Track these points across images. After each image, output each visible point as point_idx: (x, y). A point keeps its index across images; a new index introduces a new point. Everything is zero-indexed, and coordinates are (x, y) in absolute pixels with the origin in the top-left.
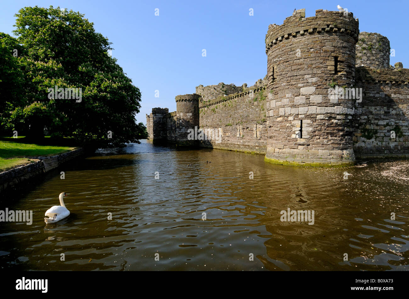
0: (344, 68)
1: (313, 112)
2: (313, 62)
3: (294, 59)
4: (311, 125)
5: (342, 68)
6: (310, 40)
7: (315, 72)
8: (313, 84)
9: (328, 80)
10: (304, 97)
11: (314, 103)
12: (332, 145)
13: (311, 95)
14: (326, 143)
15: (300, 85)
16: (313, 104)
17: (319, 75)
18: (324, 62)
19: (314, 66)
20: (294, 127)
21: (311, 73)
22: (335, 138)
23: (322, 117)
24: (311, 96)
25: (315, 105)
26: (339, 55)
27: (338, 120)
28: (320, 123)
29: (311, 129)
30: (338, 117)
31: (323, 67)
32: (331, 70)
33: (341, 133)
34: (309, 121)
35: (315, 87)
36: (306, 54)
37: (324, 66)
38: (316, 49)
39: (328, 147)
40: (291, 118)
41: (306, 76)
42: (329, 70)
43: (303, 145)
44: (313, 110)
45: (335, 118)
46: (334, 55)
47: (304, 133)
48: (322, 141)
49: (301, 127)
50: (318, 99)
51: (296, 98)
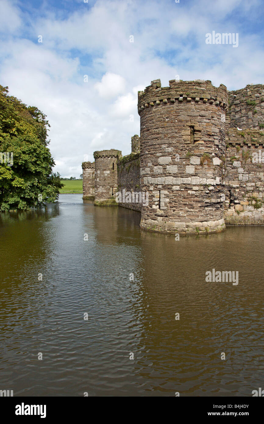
0: (201, 137)
1: (169, 183)
2: (169, 131)
3: (153, 128)
4: (167, 196)
5: (198, 137)
6: (165, 110)
7: (171, 142)
8: (169, 154)
9: (183, 150)
10: (162, 167)
11: (170, 174)
12: (188, 217)
13: (167, 165)
14: (181, 215)
15: (158, 154)
16: (169, 175)
17: (174, 145)
18: (179, 132)
19: (169, 136)
20: (154, 197)
21: (167, 142)
22: (192, 210)
23: (178, 188)
24: (168, 166)
25: (171, 176)
26: (195, 124)
27: (195, 191)
28: (176, 194)
29: (167, 200)
30: (195, 188)
31: (178, 137)
32: (186, 140)
33: (200, 205)
34: (166, 192)
35: (171, 157)
36: (163, 124)
37: (179, 136)
38: (171, 118)
39: (183, 219)
40: (151, 188)
41: (163, 146)
42: (183, 140)
43: (162, 216)
44: (170, 180)
45: (191, 189)
46: (188, 125)
47: (162, 204)
48: (178, 213)
49: (160, 198)
50: (173, 169)
51: (155, 167)
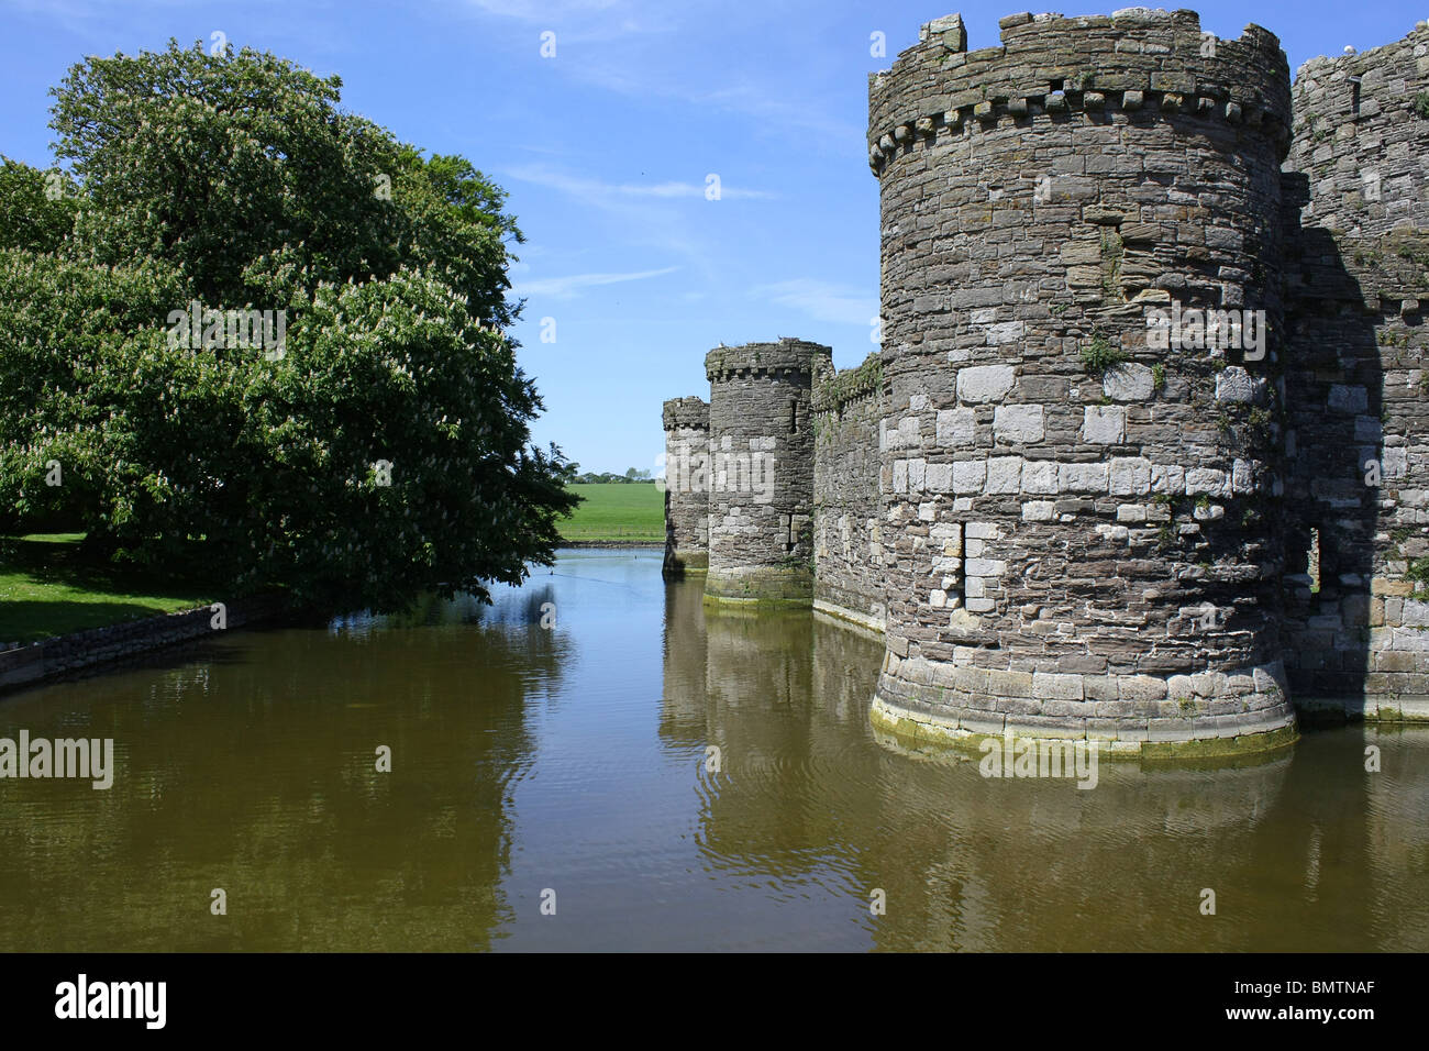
0: (1153, 271)
1: (1008, 488)
2: (1003, 249)
3: (932, 235)
4: (998, 551)
5: (1138, 273)
6: (988, 151)
7: (1011, 297)
8: (1006, 352)
9: (1070, 332)
10: (971, 411)
11: (1010, 443)
12: (1099, 649)
13: (998, 403)
14: (1065, 640)
15: (956, 356)
16: (1004, 448)
17: (1028, 311)
18: (1048, 248)
19: (1006, 268)
20: (938, 553)
21: (994, 299)
22: (1115, 616)
23: (1045, 510)
24: (999, 409)
25: (1016, 454)
26: (1124, 211)
27: (1131, 525)
28: (1038, 538)
29: (999, 567)
30: (1127, 511)
31: (1045, 272)
32: (1086, 287)
33: (1150, 592)
34: (989, 530)
35: (1013, 364)
36: (975, 214)
37: (1049, 270)
38: (1012, 188)
39: (1075, 658)
40: (927, 512)
41: (978, 316)
42: (1072, 286)
43: (974, 645)
44: (1004, 475)
45: (1110, 518)
46: (1093, 216)
47: (974, 586)
48: (1047, 628)
49: (963, 557)
50: (1022, 422)
51: (944, 415)
